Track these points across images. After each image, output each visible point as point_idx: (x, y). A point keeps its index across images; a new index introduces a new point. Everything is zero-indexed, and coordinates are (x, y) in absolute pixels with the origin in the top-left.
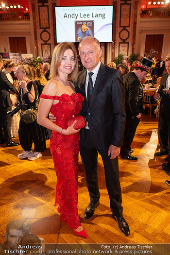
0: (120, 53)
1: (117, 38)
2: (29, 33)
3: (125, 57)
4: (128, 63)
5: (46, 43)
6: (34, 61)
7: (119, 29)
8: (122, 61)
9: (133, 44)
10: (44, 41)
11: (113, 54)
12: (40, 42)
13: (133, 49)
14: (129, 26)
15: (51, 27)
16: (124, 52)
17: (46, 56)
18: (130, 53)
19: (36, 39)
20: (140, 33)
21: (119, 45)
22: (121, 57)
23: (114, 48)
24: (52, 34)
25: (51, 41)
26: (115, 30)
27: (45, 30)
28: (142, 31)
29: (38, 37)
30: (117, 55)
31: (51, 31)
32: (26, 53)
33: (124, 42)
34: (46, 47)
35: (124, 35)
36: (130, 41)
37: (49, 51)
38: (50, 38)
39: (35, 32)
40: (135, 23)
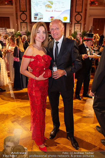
0: (75, 31)
1: (74, 20)
2: (12, 15)
3: (79, 33)
4: (81, 37)
5: (24, 21)
6: (15, 34)
7: (75, 14)
8: (76, 36)
9: (84, 24)
10: (22, 20)
11: (70, 31)
12: (19, 21)
13: (84, 28)
14: (82, 12)
15: (28, 11)
16: (78, 30)
17: (24, 31)
18: (82, 31)
19: (17, 19)
20: (89, 17)
21: (75, 25)
22: (76, 33)
23: (71, 27)
24: (28, 15)
25: (28, 21)
26: (72, 14)
27: (23, 12)
28: (90, 16)
29: (19, 17)
30: (73, 32)
31: (27, 13)
32: (10, 28)
33: (78, 22)
34: (24, 25)
35: (78, 18)
36: (82, 22)
37: (26, 28)
38: (27, 18)
39: (17, 14)
40: (86, 10)
